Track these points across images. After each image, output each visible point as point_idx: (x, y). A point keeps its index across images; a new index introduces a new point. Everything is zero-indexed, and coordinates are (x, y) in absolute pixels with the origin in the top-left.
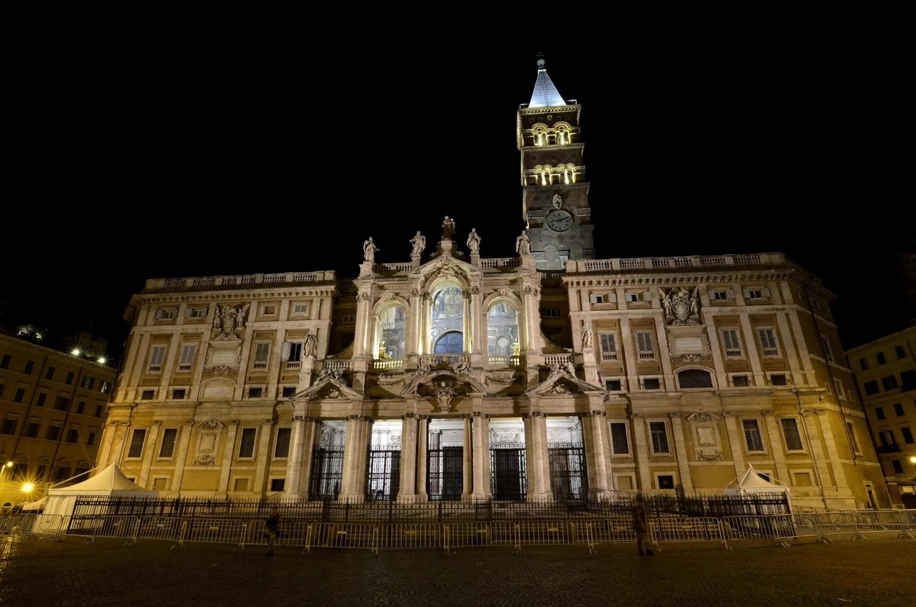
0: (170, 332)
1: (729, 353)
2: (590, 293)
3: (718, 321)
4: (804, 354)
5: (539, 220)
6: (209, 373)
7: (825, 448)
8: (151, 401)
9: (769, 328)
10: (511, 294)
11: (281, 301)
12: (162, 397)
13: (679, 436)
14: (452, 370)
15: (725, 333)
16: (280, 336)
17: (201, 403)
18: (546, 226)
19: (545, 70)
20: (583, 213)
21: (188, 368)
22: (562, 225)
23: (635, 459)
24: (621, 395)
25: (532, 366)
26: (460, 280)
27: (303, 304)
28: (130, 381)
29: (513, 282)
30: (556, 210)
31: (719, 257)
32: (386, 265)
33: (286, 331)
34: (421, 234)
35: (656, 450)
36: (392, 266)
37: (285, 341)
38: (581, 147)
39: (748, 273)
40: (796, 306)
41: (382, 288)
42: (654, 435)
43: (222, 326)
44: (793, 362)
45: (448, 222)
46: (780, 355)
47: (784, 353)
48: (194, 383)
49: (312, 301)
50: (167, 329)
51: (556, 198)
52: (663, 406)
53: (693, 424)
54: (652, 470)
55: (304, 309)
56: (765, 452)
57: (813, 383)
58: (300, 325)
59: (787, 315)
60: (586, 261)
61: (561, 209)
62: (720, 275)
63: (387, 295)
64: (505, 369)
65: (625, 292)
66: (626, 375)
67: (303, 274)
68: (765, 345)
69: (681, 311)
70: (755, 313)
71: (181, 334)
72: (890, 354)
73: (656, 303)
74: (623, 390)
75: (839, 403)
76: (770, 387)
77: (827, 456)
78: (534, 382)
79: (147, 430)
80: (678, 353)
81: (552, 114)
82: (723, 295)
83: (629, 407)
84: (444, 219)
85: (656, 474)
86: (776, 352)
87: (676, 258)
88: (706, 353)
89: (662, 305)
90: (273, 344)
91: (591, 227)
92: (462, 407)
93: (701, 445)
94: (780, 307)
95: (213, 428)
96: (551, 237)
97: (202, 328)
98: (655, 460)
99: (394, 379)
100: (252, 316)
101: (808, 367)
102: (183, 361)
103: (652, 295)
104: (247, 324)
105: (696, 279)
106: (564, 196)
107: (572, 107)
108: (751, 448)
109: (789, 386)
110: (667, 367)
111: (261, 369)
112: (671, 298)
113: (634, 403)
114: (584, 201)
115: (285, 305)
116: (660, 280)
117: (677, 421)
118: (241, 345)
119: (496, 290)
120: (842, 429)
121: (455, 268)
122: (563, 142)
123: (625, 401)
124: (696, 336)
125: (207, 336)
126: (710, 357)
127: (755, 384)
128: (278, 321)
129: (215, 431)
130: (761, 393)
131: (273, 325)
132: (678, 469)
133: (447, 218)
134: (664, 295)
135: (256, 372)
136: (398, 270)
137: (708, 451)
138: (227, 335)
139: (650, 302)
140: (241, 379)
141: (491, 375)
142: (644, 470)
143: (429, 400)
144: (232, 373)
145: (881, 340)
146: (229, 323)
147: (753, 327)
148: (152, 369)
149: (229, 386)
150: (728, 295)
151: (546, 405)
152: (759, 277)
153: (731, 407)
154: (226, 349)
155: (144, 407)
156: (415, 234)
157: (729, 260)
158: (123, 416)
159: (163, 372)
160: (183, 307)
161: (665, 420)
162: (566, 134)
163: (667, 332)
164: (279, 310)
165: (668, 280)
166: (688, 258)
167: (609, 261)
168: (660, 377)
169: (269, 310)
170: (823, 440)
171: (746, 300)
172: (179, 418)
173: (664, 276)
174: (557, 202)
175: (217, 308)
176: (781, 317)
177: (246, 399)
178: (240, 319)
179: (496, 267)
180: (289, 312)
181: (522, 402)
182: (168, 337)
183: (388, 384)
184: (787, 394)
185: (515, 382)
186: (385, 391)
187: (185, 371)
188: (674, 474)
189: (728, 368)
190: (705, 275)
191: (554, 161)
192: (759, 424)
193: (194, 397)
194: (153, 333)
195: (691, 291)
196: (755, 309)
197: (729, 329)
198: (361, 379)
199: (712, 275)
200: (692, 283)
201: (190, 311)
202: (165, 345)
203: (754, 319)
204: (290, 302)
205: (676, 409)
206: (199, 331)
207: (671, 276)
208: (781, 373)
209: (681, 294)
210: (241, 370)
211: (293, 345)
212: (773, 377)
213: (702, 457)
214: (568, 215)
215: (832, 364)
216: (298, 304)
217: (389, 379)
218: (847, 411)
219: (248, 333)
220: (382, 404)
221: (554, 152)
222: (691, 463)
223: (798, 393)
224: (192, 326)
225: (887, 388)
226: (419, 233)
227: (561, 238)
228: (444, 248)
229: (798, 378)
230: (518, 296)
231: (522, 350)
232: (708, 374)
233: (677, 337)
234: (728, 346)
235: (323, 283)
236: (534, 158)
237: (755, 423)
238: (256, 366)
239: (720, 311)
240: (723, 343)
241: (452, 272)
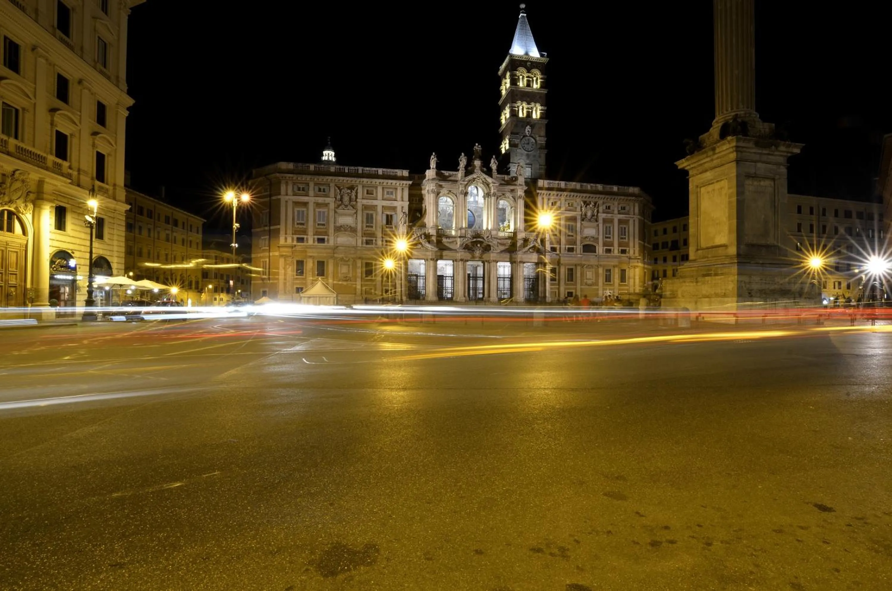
0: (306, 201)
1: (606, 238)
2: (549, 199)
3: (605, 221)
4: (637, 240)
5: (517, 141)
6: (338, 229)
7: (634, 282)
8: (302, 244)
9: (625, 226)
10: (511, 198)
11: (377, 187)
12: (311, 242)
13: (579, 275)
14: (483, 238)
15: (606, 227)
16: (379, 209)
17: (337, 247)
18: (520, 146)
19: (525, 15)
20: (542, 141)
21: (323, 225)
22: (529, 147)
23: (559, 284)
24: (557, 254)
25: (520, 238)
26: (484, 185)
27: (391, 190)
28: (286, 231)
29: (512, 191)
30: (527, 136)
31: (612, 186)
32: (443, 172)
33: (383, 207)
34: (465, 156)
35: (568, 281)
36: (446, 173)
37: (382, 213)
38: (545, 91)
39: (623, 197)
40: (639, 217)
41: (441, 186)
42: (568, 274)
43: (341, 200)
44: (631, 244)
45: (477, 147)
46: (627, 240)
47: (629, 239)
48: (330, 234)
49: (396, 189)
50: (305, 199)
51: (528, 128)
52: (574, 261)
53: (585, 270)
54: (565, 289)
55: (392, 193)
56: (612, 283)
57: (637, 254)
58: (391, 204)
59: (634, 221)
60: (548, 181)
61: (530, 136)
62: (609, 197)
63: (444, 191)
64: (506, 239)
65: (566, 201)
66: (560, 245)
67: (389, 170)
68: (622, 235)
69: (589, 214)
70: (621, 218)
71: (314, 203)
72: (670, 230)
73: (579, 208)
74: (558, 252)
75: (644, 263)
76: (620, 254)
77: (634, 286)
78: (520, 246)
79: (305, 260)
80: (584, 236)
81: (530, 62)
82: (609, 208)
83: (559, 260)
84: (475, 145)
85: (567, 291)
86: (625, 238)
87: (592, 184)
88: (596, 236)
89: (581, 210)
90: (376, 215)
91: (545, 151)
92: (485, 257)
93: (587, 279)
94: (632, 216)
95: (347, 261)
96: (522, 154)
97: (327, 200)
98: (567, 285)
99: (451, 240)
100: (360, 195)
101: (637, 246)
102: (319, 220)
103: (578, 205)
104: (358, 200)
105: (599, 198)
106: (532, 126)
107: (543, 59)
108: (606, 281)
109: (627, 255)
110: (578, 243)
111: (369, 229)
112: (586, 207)
113: (562, 259)
114: (543, 133)
115: (380, 190)
116: (582, 197)
117: (579, 268)
118: (356, 213)
119: (503, 194)
120: (642, 274)
121: (483, 180)
122: (535, 86)
123: (558, 257)
124: (594, 228)
125: (332, 206)
126: (598, 239)
127: (614, 253)
128: (377, 199)
129: (348, 263)
130: (616, 257)
131: (375, 202)
132: (576, 289)
133: (477, 144)
134: (583, 205)
135: (368, 230)
136: (450, 176)
137: (589, 282)
138: (346, 206)
139: (576, 208)
140: (359, 234)
141: (499, 241)
142: (562, 289)
143: (470, 253)
144: (353, 230)
145: (668, 221)
146: (346, 199)
147: (619, 225)
148: (298, 224)
149: (352, 237)
150: (611, 208)
151: (525, 257)
152: (627, 200)
153: (602, 263)
154: (346, 215)
155: (300, 247)
156: (461, 155)
157: (615, 189)
158: (288, 252)
159: (307, 226)
160: (312, 185)
161: (573, 267)
162: (537, 80)
163: (581, 224)
164: (377, 192)
165: (586, 197)
166: (597, 185)
167: (560, 182)
168: (575, 247)
169: (369, 192)
170: (634, 279)
171: (619, 211)
172: (325, 255)
173: (585, 195)
174: (528, 131)
175: (336, 188)
176: (631, 222)
177: (365, 245)
178: (353, 197)
179: (504, 180)
180: (383, 195)
181: (514, 256)
182: (305, 204)
183: (448, 242)
184: (626, 258)
185: (511, 246)
186: (447, 247)
187: (322, 227)
188: (574, 291)
189: (605, 245)
190: (603, 196)
191: (529, 99)
192: (612, 271)
193: (331, 243)
194: (294, 200)
195: (595, 203)
196: (621, 216)
197: (608, 225)
198: (434, 239)
199: (607, 197)
200: (597, 200)
201: (317, 188)
202: (305, 209)
203: (620, 221)
204: (383, 188)
205: (579, 262)
206: (326, 202)
207: (588, 195)
208: (625, 248)
209: (591, 206)
210: (358, 228)
211: (387, 216)
212: (622, 250)
213: (586, 284)
214: (534, 141)
215: (646, 244)
216: (388, 190)
217: (448, 240)
218: (646, 266)
219: (359, 206)
220: (445, 253)
221: (528, 92)
222: (583, 287)
223: (630, 258)
224: (321, 198)
225: (663, 248)
226: (463, 154)
227: (528, 156)
228: (476, 165)
229: (632, 252)
230: (515, 199)
231: (515, 229)
232: (595, 247)
233: (585, 227)
234: (606, 234)
235: (402, 178)
236: (517, 95)
237: (610, 270)
238: (367, 226)
239: (607, 216)
240: (605, 232)
241: (481, 181)
